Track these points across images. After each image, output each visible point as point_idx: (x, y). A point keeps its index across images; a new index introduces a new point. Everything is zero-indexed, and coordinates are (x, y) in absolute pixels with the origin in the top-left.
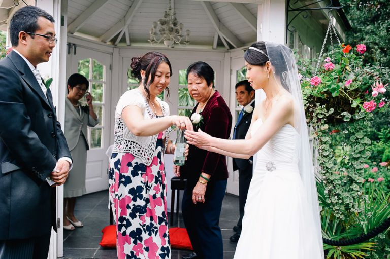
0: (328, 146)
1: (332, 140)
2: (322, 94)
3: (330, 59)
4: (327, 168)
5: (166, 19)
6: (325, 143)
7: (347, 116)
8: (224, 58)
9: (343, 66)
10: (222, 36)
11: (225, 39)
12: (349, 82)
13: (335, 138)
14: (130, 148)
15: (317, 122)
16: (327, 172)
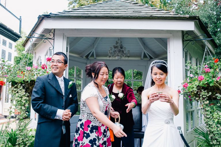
0: (209, 112)
1: (211, 109)
2: (205, 85)
3: (207, 66)
4: (209, 124)
5: (117, 45)
6: (208, 111)
7: (219, 96)
8: (148, 64)
9: (214, 69)
10: (146, 52)
11: (148, 54)
12: (219, 78)
13: (213, 108)
14: (89, 117)
15: (203, 100)
16: (210, 127)
